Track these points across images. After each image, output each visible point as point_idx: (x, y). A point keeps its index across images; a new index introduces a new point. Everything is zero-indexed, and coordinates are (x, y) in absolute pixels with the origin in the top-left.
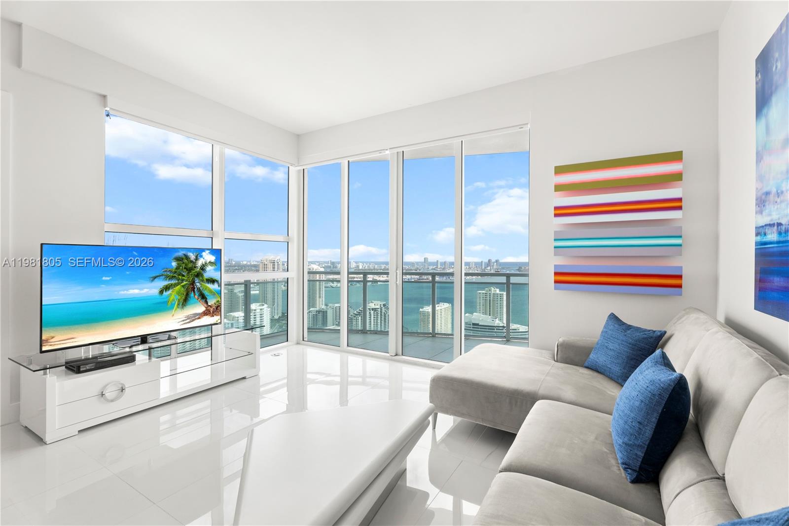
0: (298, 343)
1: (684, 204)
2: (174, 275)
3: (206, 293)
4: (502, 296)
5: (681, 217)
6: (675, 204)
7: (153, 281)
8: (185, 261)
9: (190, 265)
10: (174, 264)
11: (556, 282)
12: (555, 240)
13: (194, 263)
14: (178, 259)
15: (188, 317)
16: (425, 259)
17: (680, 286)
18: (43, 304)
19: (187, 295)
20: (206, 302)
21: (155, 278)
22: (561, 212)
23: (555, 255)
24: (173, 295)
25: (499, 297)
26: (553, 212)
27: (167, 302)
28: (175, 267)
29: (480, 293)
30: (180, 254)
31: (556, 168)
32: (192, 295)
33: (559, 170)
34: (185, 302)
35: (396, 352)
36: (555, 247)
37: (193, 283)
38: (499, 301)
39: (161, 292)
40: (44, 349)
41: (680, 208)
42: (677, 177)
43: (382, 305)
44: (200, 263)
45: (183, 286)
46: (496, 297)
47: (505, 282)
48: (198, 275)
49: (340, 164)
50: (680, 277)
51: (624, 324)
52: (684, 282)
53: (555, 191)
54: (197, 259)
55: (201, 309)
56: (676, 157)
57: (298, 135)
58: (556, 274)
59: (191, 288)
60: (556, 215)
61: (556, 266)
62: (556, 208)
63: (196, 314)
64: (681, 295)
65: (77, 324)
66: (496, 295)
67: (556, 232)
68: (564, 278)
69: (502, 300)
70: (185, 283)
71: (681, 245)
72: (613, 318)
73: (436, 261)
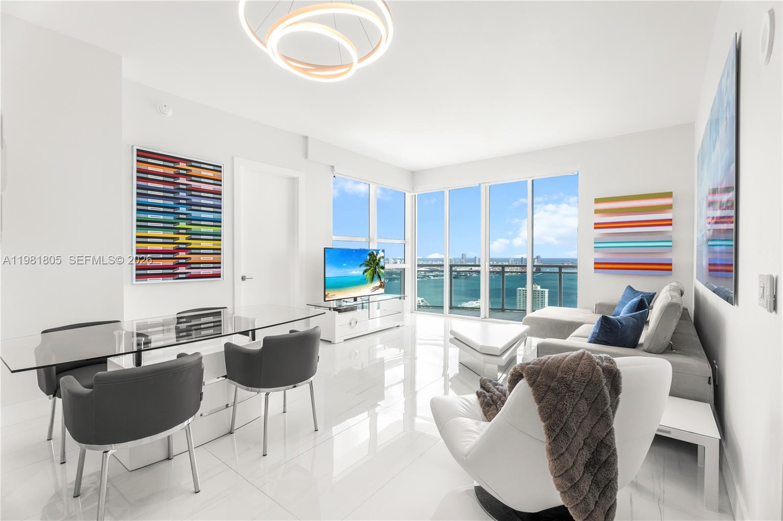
0: (412, 312)
1: (673, 222)
2: (368, 264)
3: (380, 275)
4: (543, 293)
5: (671, 230)
6: (668, 222)
7: (360, 267)
8: (372, 256)
9: (374, 258)
10: (368, 257)
11: (595, 268)
12: (595, 243)
13: (376, 257)
14: (370, 255)
15: (374, 288)
16: (462, 255)
17: (671, 270)
18: (326, 277)
19: (373, 275)
20: (381, 280)
21: (361, 265)
22: (598, 226)
23: (595, 252)
24: (368, 275)
25: (540, 294)
26: (593, 226)
27: (365, 279)
28: (368, 259)
29: (520, 290)
30: (370, 252)
31: (595, 199)
32: (375, 275)
33: (597, 201)
34: (372, 280)
35: (485, 316)
36: (595, 247)
37: (375, 269)
38: (540, 298)
39: (364, 273)
40: (326, 299)
41: (671, 225)
42: (670, 207)
43: (420, 301)
44: (378, 257)
45: (372, 270)
46: (537, 294)
47: (558, 271)
48: (378, 264)
49: (444, 191)
50: (671, 265)
51: (635, 290)
52: (673, 267)
53: (595, 213)
54: (377, 255)
55: (378, 284)
56: (669, 195)
57: (413, 172)
58: (595, 263)
59: (374, 272)
60: (595, 228)
61: (595, 259)
62: (595, 224)
63: (376, 287)
64: (671, 275)
65: (336, 288)
66: (537, 292)
67: (595, 238)
68: (600, 266)
69: (543, 297)
70: (372, 268)
71: (671, 246)
72: (630, 288)
73: (474, 257)
